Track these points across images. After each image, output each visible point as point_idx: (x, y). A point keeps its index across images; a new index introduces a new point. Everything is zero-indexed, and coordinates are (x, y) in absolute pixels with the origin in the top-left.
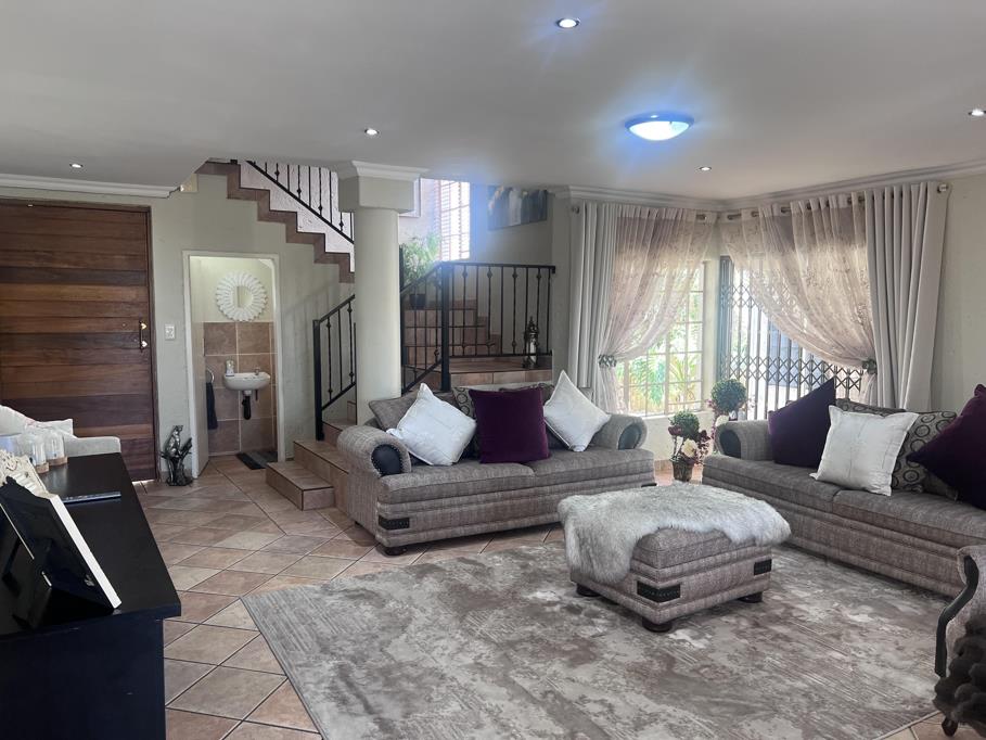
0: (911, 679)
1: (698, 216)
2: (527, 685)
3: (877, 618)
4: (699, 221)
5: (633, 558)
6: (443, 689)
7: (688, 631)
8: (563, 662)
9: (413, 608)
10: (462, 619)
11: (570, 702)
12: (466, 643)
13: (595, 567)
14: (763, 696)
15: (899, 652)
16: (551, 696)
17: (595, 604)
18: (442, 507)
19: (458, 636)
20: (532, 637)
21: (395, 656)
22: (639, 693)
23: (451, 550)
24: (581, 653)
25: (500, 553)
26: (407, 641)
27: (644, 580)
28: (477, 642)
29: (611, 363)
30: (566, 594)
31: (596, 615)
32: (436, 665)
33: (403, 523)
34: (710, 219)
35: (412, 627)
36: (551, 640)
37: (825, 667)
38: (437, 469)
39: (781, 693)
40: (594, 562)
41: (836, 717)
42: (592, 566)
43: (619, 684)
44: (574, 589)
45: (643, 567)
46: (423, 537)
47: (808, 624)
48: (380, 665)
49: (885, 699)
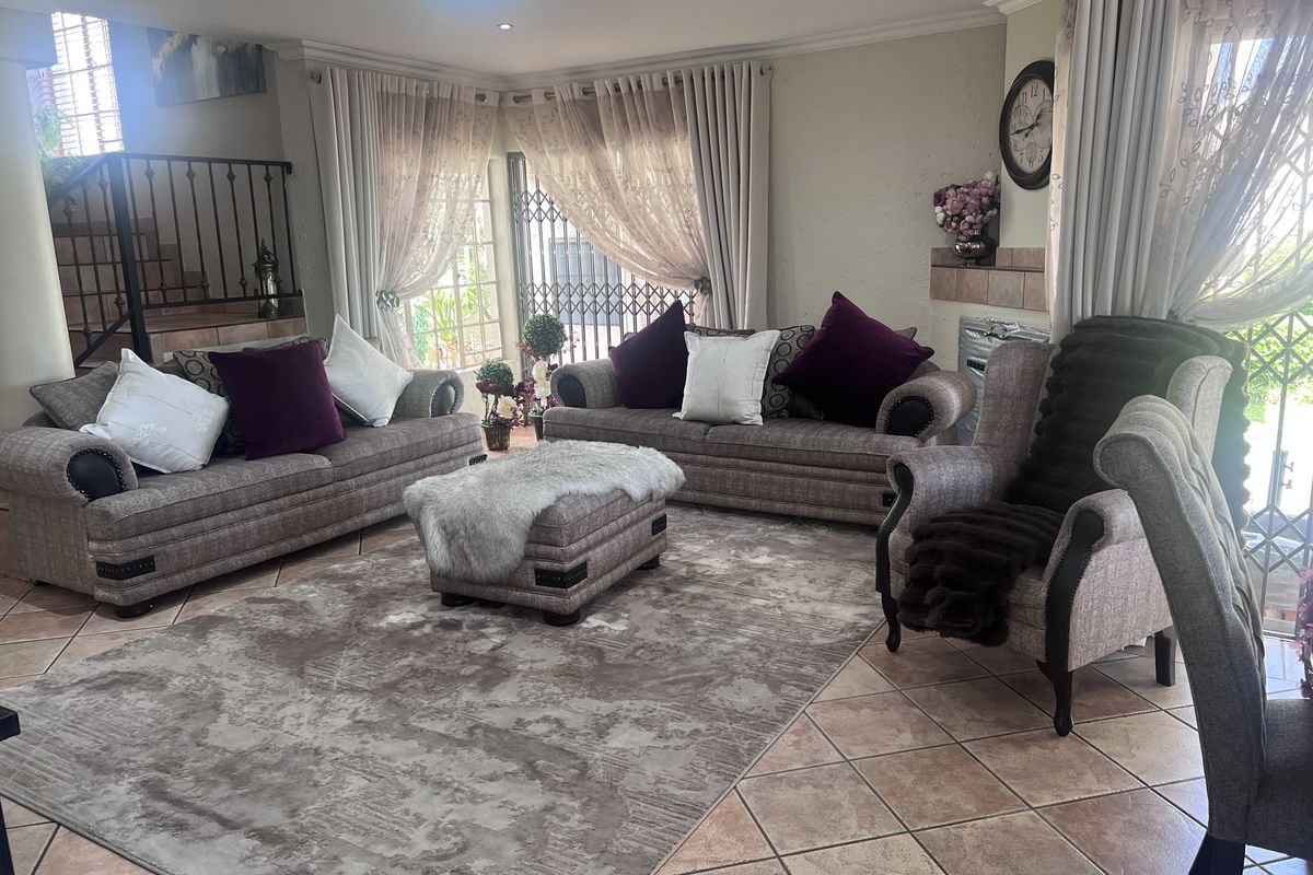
0: (835, 608)
1: (477, 95)
2: (440, 728)
3: (777, 556)
4: (480, 103)
5: (529, 542)
6: (326, 766)
7: (600, 615)
8: (472, 688)
9: (213, 679)
10: (301, 674)
11: (507, 731)
12: (325, 703)
13: (475, 563)
14: (712, 662)
15: (813, 585)
16: (479, 731)
17: (475, 613)
18: (203, 532)
19: (308, 696)
20: (413, 670)
21: (226, 746)
22: (583, 697)
23: (226, 591)
24: (488, 672)
25: (305, 581)
26: (232, 722)
27: (544, 565)
28: (341, 696)
29: (392, 301)
30: (431, 610)
31: (482, 625)
32: (298, 740)
33: (145, 565)
34: (491, 101)
35: (228, 702)
36: (442, 668)
37: (756, 616)
38: (179, 478)
39: (728, 653)
40: (472, 558)
41: (791, 663)
42: (469, 563)
43: (554, 693)
44: (438, 602)
45: (543, 549)
46: (180, 580)
47: (716, 578)
48: (210, 763)
49: (824, 632)
